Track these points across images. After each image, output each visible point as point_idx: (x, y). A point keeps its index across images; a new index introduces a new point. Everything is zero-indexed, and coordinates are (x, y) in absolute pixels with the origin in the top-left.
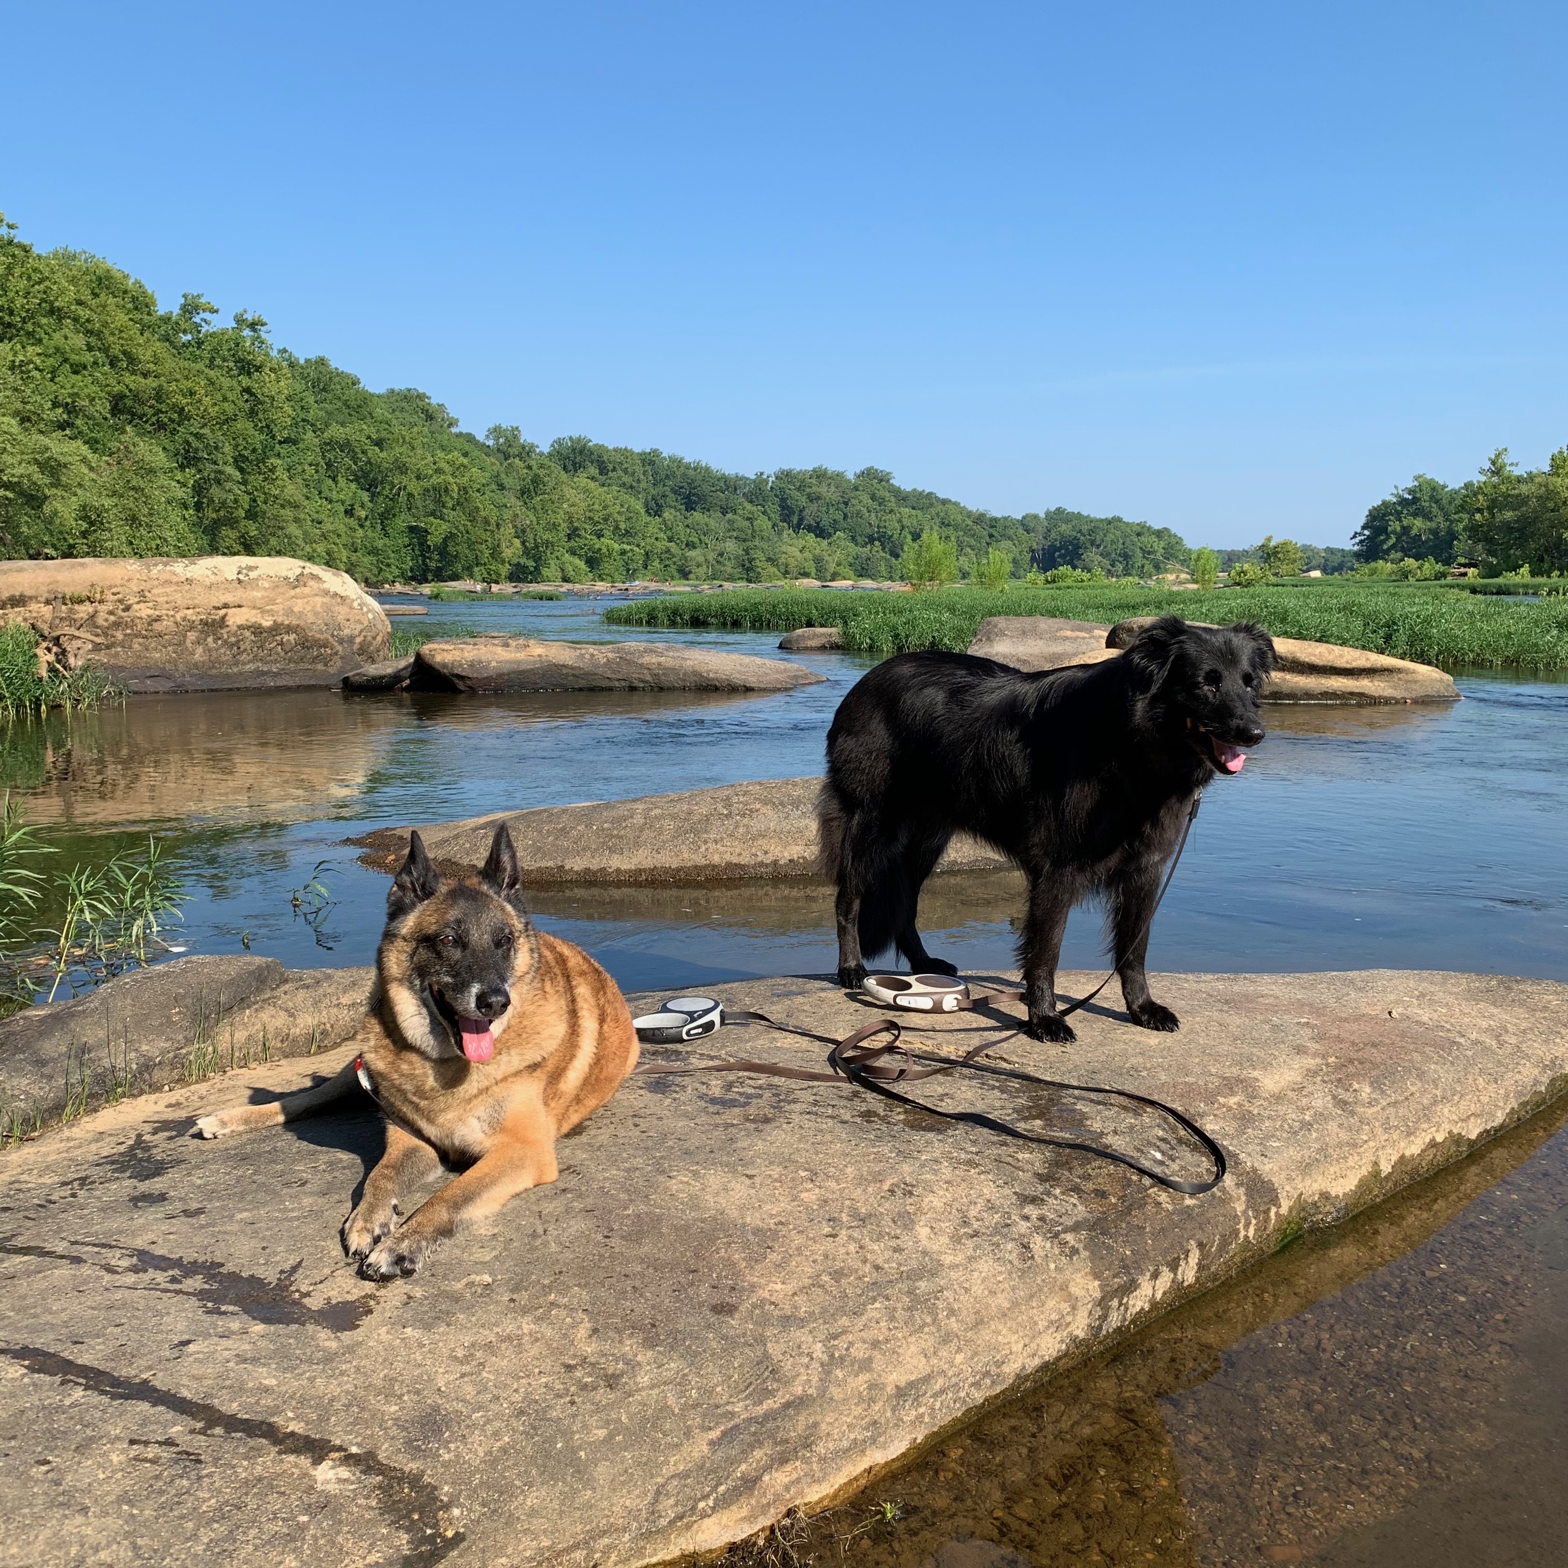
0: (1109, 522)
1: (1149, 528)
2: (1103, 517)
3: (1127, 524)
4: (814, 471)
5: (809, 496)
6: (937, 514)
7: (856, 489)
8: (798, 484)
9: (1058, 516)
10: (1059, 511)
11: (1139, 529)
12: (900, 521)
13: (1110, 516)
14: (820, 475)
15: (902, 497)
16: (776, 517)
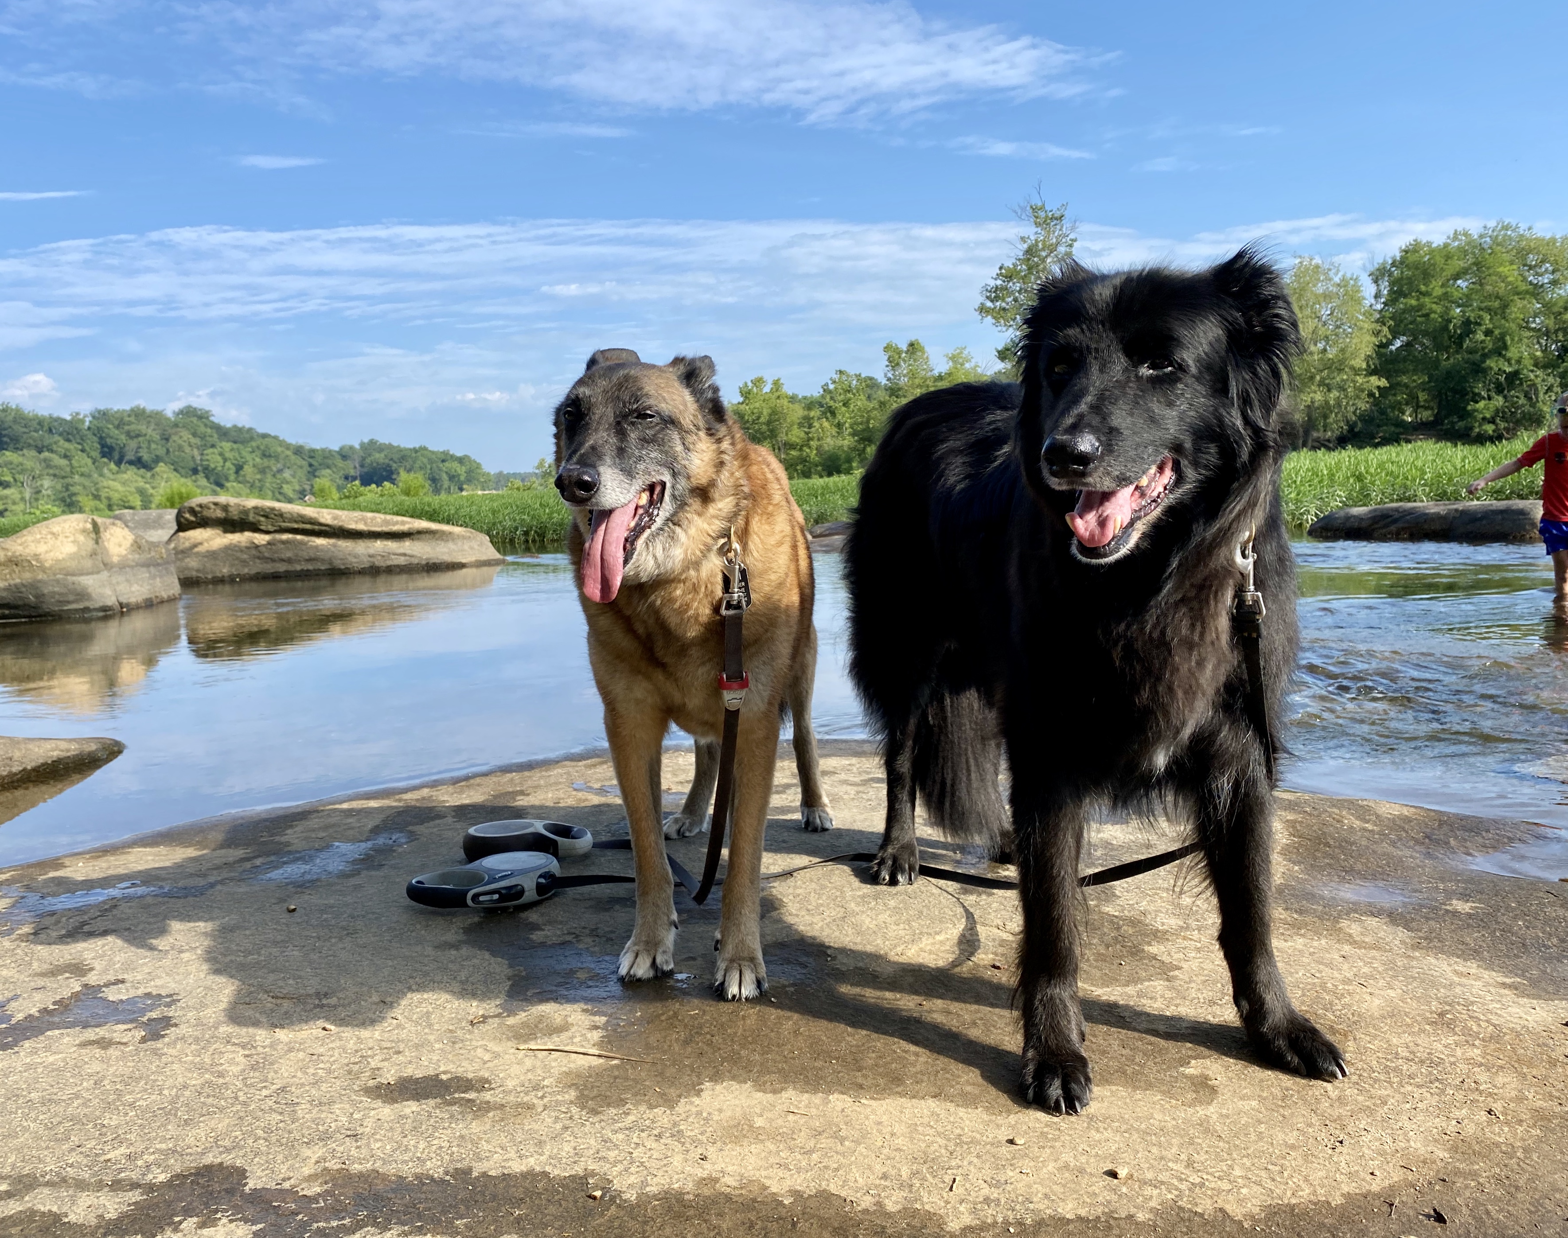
0: (416, 451)
1: (452, 456)
2: (411, 446)
3: (433, 452)
4: (132, 410)
5: (128, 434)
6: (258, 448)
7: (176, 425)
8: (116, 423)
11: (443, 457)
12: (221, 454)
13: (417, 446)
14: (139, 414)
15: (223, 433)
16: (96, 454)
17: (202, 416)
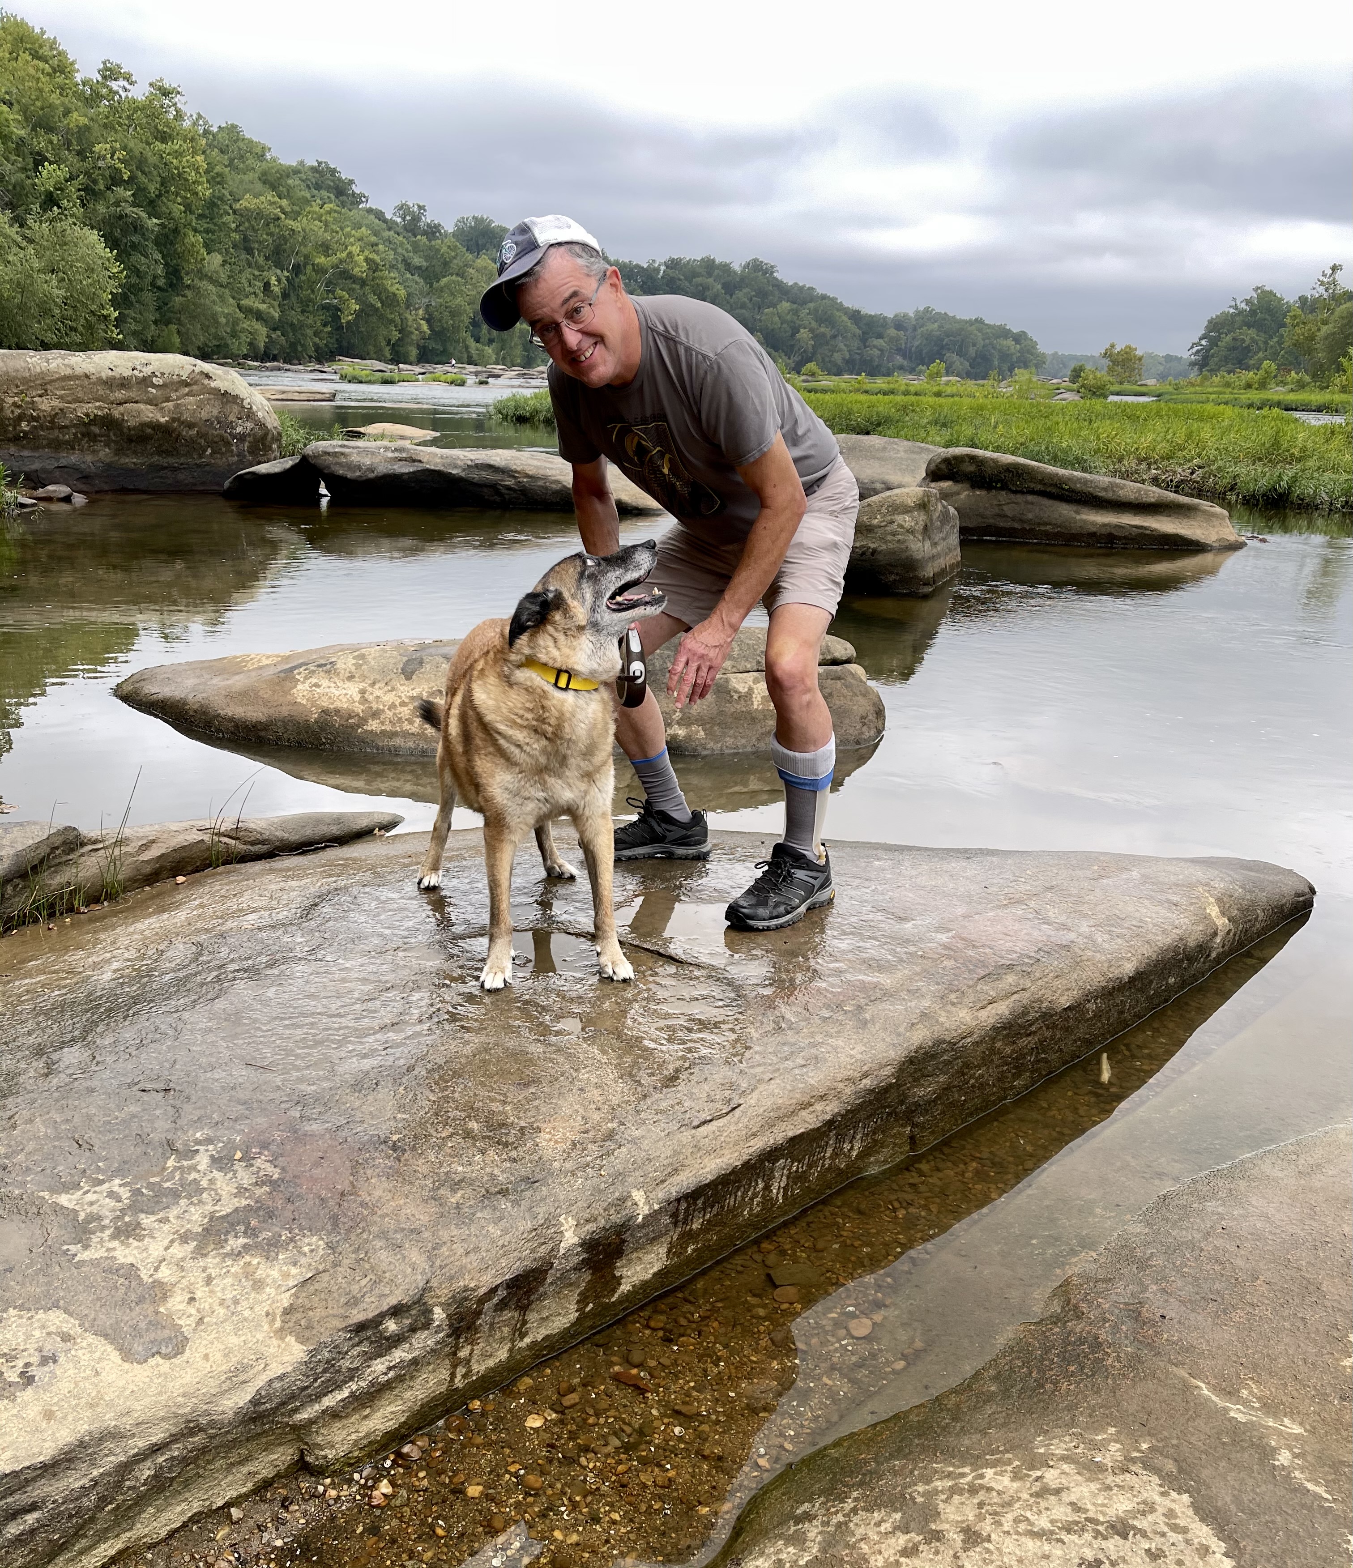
0: (971, 323)
1: (1010, 330)
2: (967, 318)
3: (988, 326)
4: (703, 260)
6: (815, 309)
7: (741, 279)
8: (687, 274)
9: (925, 316)
10: (927, 311)
11: (998, 332)
12: (779, 314)
13: (973, 317)
14: (707, 264)
15: (784, 291)
17: (766, 271)
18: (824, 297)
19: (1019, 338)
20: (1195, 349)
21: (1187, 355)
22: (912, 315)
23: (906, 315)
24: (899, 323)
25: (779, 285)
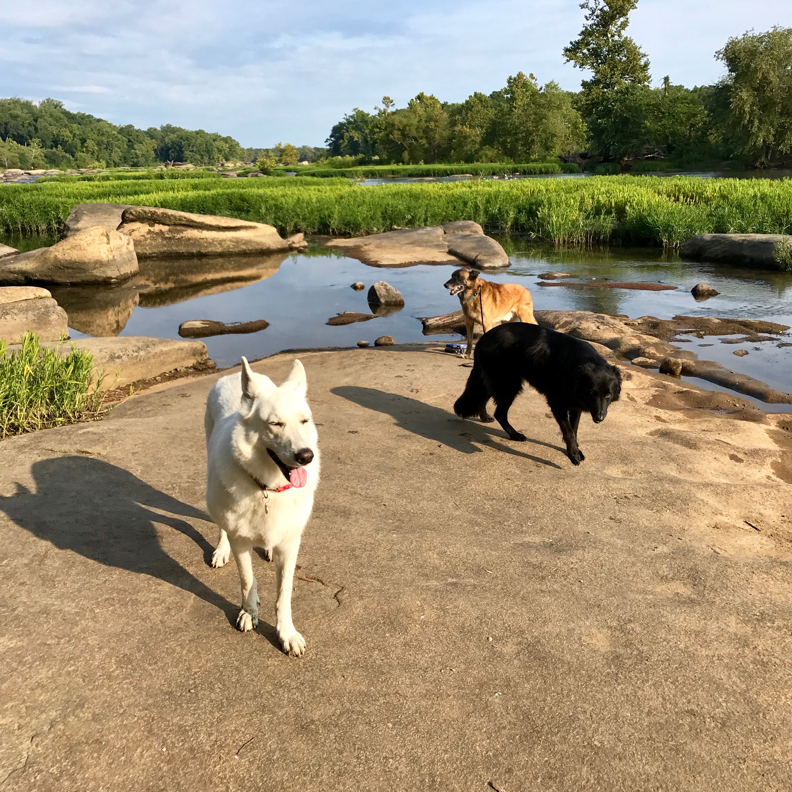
0: (197, 133)
1: (220, 136)
2: (193, 130)
3: (207, 134)
5: (10, 115)
6: (95, 128)
7: (41, 111)
9: (168, 129)
10: (168, 127)
11: (214, 137)
12: (72, 132)
13: (197, 129)
14: (15, 103)
15: (72, 117)
17: (57, 106)
18: (99, 120)
19: (227, 140)
20: (328, 143)
21: (325, 146)
22: (159, 129)
23: (155, 130)
24: (151, 134)
25: (67, 114)
